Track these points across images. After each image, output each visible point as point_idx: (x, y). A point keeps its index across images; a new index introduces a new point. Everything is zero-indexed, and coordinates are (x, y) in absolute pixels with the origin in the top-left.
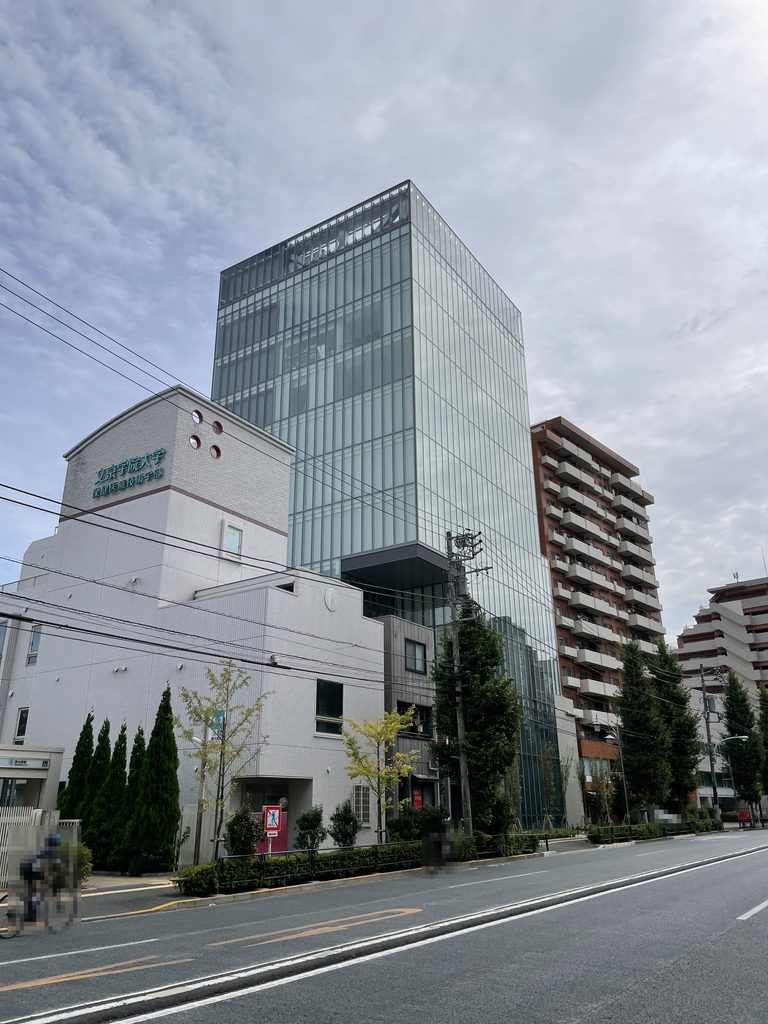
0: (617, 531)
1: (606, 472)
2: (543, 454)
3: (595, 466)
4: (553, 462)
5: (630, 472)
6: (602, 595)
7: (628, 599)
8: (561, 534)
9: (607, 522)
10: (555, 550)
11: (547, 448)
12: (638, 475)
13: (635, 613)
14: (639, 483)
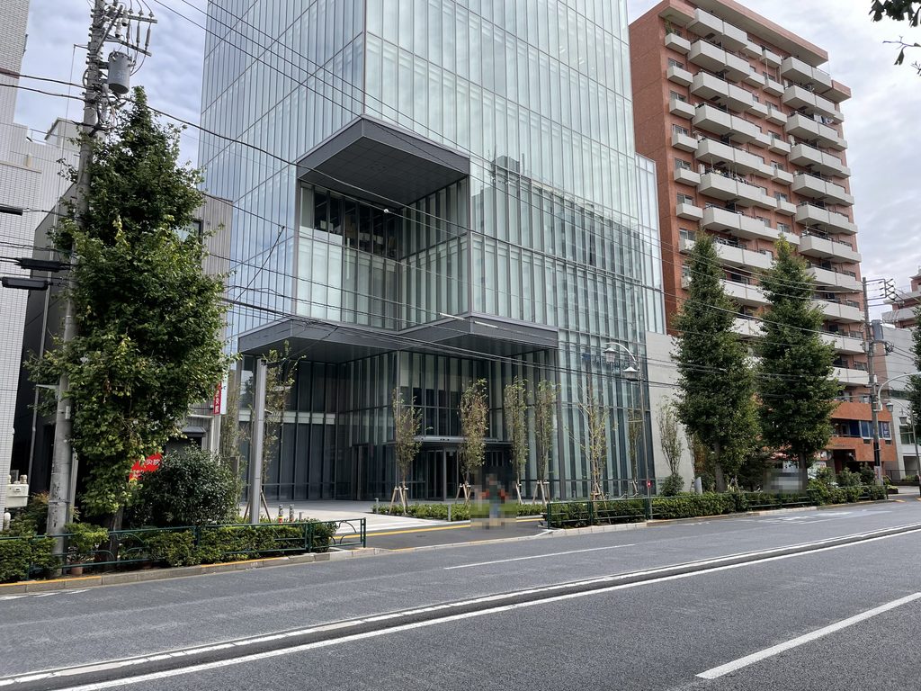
0: (789, 134)
1: (775, 58)
2: (668, 32)
3: (755, 48)
4: (683, 43)
5: (814, 58)
6: (758, 213)
7: (800, 218)
8: (694, 136)
9: (773, 123)
10: (682, 157)
11: (672, 24)
12: (827, 60)
13: (810, 234)
14: (828, 72)
